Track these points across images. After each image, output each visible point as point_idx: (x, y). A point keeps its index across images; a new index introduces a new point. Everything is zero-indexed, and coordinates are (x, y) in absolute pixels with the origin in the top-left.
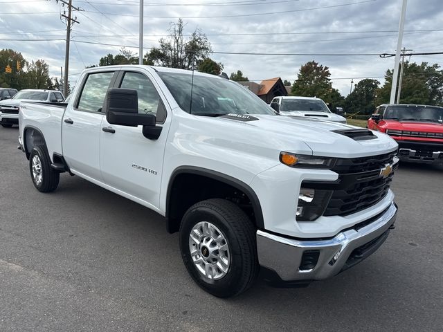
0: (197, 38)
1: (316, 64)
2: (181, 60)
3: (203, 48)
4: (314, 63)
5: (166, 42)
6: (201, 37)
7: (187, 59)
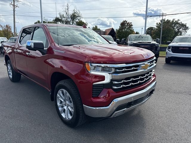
0: (75, 12)
1: (126, 22)
2: (69, 22)
3: (78, 16)
4: (126, 21)
5: (62, 14)
6: (77, 11)
7: (72, 21)
